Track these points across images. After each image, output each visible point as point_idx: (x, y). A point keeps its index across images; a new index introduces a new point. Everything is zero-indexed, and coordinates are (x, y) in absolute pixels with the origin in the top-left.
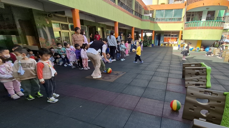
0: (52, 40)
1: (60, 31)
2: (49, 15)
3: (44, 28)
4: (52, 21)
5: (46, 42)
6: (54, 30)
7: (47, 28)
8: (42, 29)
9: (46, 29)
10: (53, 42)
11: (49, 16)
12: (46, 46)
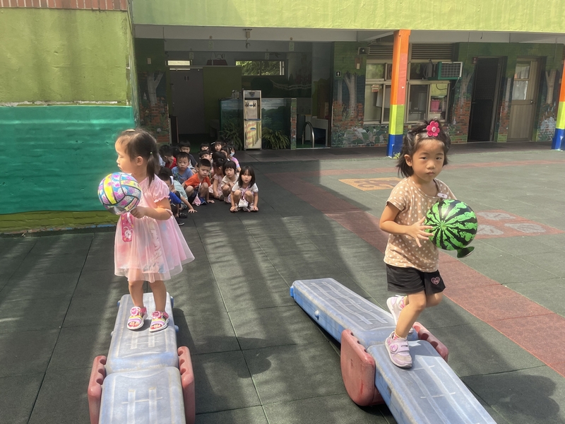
0: (357, 107)
1: (381, 83)
2: (361, 49)
3: (347, 81)
4: (368, 61)
5: (343, 111)
6: (366, 83)
7: (353, 78)
8: (344, 82)
9: (350, 82)
10: (358, 111)
11: (361, 52)
12: (341, 121)
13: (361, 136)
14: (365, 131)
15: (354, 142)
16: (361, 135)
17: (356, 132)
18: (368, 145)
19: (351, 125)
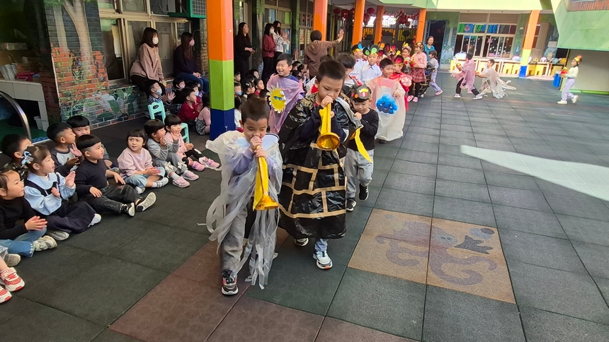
0: (94, 57)
3: (70, 9)
6: (100, 15)
7: (79, 5)
9: (75, 11)
10: (97, 65)
12: (74, 84)
13: (108, 107)
14: (112, 98)
15: (100, 119)
16: (108, 105)
17: (100, 102)
18: (120, 119)
19: (91, 91)
